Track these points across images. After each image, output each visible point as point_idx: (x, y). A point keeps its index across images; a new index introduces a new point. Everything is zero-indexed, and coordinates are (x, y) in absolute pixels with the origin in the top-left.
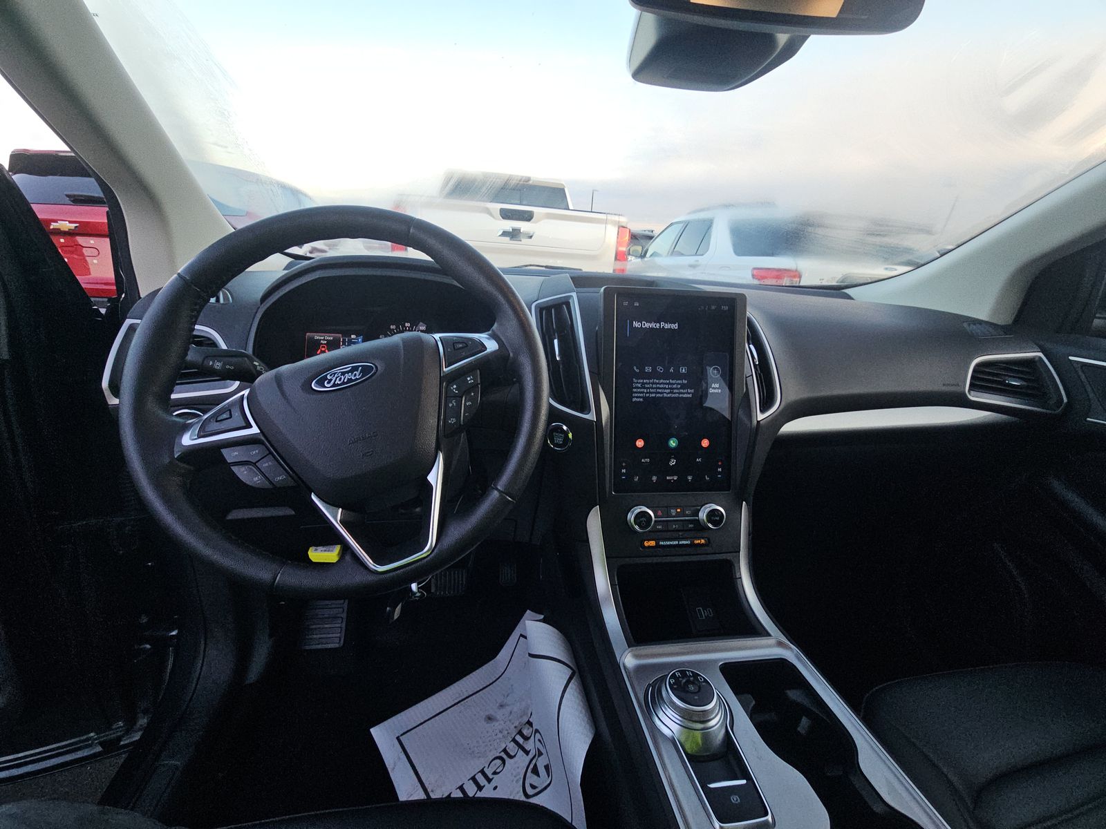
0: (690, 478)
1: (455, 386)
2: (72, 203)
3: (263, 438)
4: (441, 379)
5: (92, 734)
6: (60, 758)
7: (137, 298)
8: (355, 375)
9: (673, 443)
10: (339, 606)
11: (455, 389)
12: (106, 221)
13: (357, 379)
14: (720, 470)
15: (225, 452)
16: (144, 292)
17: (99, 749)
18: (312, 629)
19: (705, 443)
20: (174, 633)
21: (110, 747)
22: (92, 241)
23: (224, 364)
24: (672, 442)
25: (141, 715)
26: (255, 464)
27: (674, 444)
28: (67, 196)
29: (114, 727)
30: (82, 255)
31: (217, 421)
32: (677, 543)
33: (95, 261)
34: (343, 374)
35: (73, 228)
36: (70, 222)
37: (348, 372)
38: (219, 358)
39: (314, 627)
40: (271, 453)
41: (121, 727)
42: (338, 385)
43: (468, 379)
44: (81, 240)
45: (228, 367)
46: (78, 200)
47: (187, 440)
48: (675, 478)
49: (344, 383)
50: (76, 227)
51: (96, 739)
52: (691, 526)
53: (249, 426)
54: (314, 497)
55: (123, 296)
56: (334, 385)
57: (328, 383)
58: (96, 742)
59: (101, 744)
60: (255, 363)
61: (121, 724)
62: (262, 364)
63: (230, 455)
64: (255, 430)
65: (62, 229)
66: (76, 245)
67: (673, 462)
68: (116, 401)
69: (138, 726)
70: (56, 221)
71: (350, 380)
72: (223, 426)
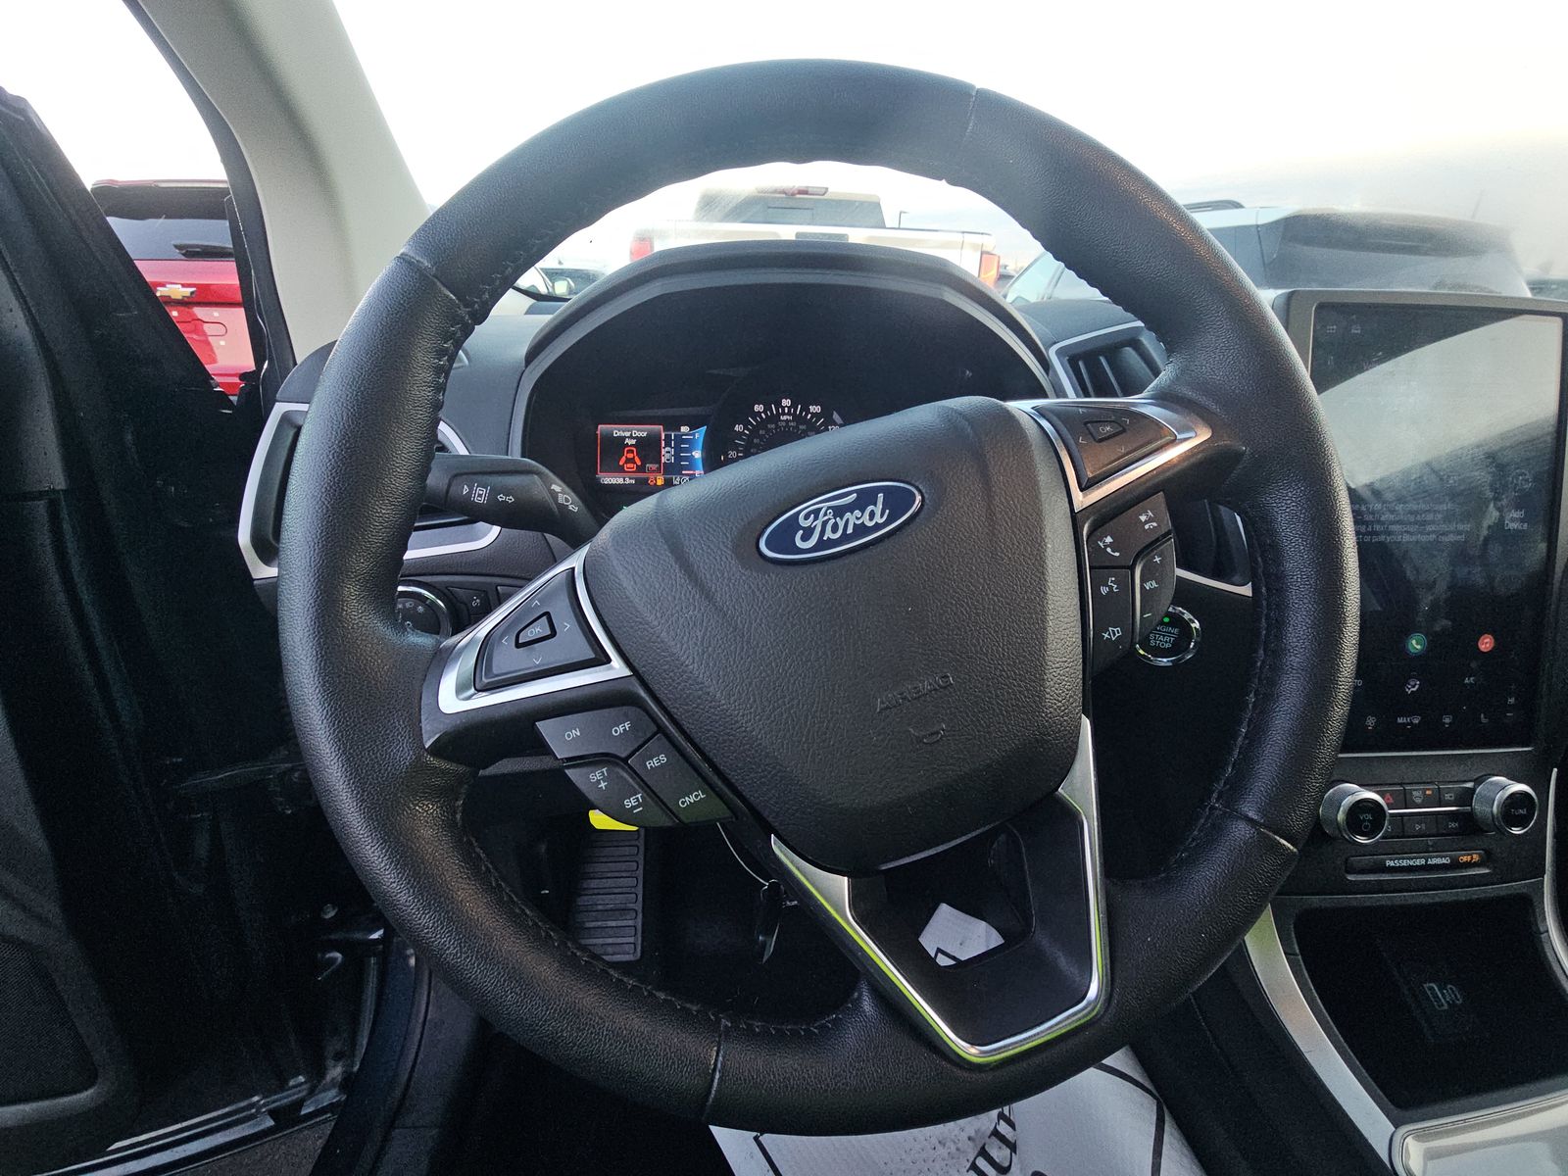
0: (1447, 720)
1: (1109, 540)
2: (183, 257)
3: (642, 693)
4: (1076, 519)
5: (256, 1099)
6: (207, 1139)
7: (291, 363)
8: (872, 515)
9: (1415, 645)
10: (628, 890)
11: (1110, 545)
12: (238, 283)
13: (878, 527)
14: (1512, 701)
15: (545, 727)
16: (302, 350)
17: (270, 1123)
18: (590, 928)
19: (1486, 643)
20: (375, 936)
21: (287, 1118)
22: (216, 313)
23: (494, 492)
24: (1414, 642)
25: (330, 1062)
26: (625, 760)
27: (1419, 647)
28: (176, 247)
29: (292, 1083)
30: (204, 334)
31: (518, 645)
32: (1423, 862)
33: (222, 343)
34: (839, 512)
35: (188, 295)
36: (183, 285)
37: (850, 508)
38: (480, 478)
39: (592, 924)
40: (661, 729)
41: (301, 1084)
42: (832, 543)
43: (1143, 518)
44: (200, 312)
45: (501, 498)
46: (192, 253)
47: (452, 698)
48: (1416, 721)
49: (845, 538)
50: (192, 293)
51: (264, 1105)
52: (1453, 825)
53: (602, 659)
54: (777, 847)
55: (265, 366)
56: (822, 544)
57: (805, 538)
58: (264, 1110)
59: (273, 1113)
60: (554, 487)
61: (301, 1079)
62: (567, 489)
63: (563, 738)
64: (617, 668)
65: (173, 297)
66: (194, 320)
67: (1413, 687)
68: (272, 572)
69: (328, 1078)
70: (163, 285)
71: (861, 530)
72: (536, 659)
